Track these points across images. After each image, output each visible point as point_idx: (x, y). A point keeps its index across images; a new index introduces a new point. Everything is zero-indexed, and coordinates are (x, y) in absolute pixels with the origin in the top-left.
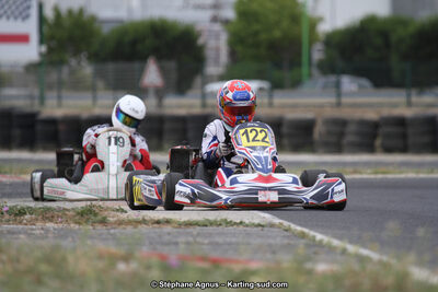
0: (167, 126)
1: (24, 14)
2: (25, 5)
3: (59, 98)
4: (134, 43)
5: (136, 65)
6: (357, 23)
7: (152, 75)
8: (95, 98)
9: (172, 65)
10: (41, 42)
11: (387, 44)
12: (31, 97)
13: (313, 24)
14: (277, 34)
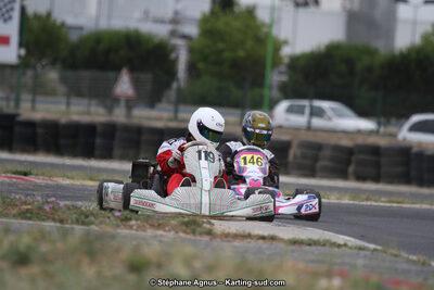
1: (6, 16)
2: (9, 7)
3: (34, 101)
4: (108, 51)
5: (111, 75)
6: (323, 48)
7: (124, 86)
8: (68, 104)
9: (147, 77)
10: (21, 45)
11: (352, 72)
12: (8, 99)
13: (278, 46)
14: (241, 53)
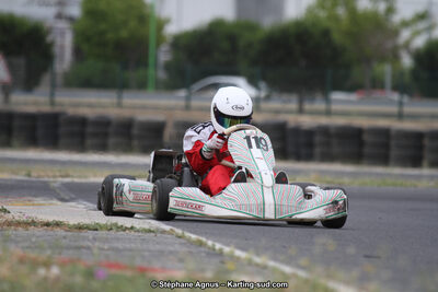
0: (16, 123)
9: (21, 62)
11: (234, 50)
13: (161, 25)
14: (124, 34)
